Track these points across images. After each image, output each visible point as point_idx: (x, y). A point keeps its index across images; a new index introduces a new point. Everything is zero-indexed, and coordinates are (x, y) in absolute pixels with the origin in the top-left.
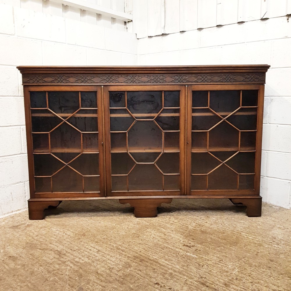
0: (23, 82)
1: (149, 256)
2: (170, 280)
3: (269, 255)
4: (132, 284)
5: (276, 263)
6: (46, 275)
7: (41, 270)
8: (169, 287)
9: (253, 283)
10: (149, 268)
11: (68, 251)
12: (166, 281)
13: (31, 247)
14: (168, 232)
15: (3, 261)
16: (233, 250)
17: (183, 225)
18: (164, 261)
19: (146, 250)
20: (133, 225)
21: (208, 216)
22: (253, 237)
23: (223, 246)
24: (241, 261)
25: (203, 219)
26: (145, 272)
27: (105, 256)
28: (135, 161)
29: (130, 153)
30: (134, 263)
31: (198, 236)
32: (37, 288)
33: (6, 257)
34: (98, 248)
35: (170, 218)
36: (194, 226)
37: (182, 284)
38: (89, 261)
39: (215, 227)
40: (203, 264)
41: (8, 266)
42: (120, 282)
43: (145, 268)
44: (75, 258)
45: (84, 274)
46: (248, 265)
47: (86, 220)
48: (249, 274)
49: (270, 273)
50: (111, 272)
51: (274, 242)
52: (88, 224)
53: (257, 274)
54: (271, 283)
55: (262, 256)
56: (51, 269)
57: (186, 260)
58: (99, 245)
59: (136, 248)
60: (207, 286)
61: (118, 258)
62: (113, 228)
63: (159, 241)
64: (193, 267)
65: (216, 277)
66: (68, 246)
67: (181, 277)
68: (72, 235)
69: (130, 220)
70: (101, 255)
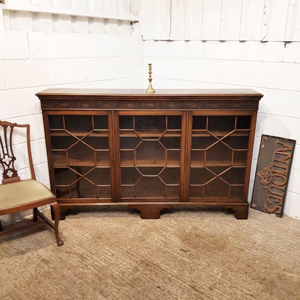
0: (42, 107)
1: (153, 260)
2: (169, 284)
3: (248, 260)
4: (140, 287)
5: (251, 269)
6: (74, 278)
7: (69, 274)
8: (168, 291)
9: (231, 287)
10: (152, 272)
11: (88, 255)
12: (165, 285)
13: (58, 250)
14: (169, 236)
15: (38, 264)
16: (220, 255)
17: (181, 228)
18: (164, 265)
19: (150, 255)
20: (140, 228)
21: (203, 217)
22: (237, 242)
23: (212, 251)
24: (224, 266)
25: (198, 221)
26: (149, 276)
27: (118, 259)
28: (141, 174)
29: (137, 167)
30: (141, 268)
31: (193, 240)
32: (69, 290)
33: (40, 261)
34: (112, 252)
35: (171, 220)
36: (190, 229)
37: (177, 288)
38: (106, 265)
39: (207, 230)
40: (195, 268)
41: (43, 269)
42: (130, 285)
43: (149, 272)
44: (94, 261)
45: (103, 278)
46: (229, 270)
47: (100, 221)
48: (229, 278)
49: (245, 278)
50: (124, 276)
51: (253, 247)
52: (102, 226)
53: (235, 279)
54: (245, 288)
55: (242, 261)
56: (77, 273)
57: (182, 265)
58: (112, 248)
59: (142, 252)
60: (196, 290)
61: (128, 262)
62: (123, 230)
63: (161, 245)
64: (187, 272)
65: (203, 281)
66: (88, 249)
67: (177, 281)
68: (90, 237)
69: (137, 222)
70: (114, 259)
